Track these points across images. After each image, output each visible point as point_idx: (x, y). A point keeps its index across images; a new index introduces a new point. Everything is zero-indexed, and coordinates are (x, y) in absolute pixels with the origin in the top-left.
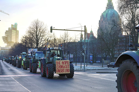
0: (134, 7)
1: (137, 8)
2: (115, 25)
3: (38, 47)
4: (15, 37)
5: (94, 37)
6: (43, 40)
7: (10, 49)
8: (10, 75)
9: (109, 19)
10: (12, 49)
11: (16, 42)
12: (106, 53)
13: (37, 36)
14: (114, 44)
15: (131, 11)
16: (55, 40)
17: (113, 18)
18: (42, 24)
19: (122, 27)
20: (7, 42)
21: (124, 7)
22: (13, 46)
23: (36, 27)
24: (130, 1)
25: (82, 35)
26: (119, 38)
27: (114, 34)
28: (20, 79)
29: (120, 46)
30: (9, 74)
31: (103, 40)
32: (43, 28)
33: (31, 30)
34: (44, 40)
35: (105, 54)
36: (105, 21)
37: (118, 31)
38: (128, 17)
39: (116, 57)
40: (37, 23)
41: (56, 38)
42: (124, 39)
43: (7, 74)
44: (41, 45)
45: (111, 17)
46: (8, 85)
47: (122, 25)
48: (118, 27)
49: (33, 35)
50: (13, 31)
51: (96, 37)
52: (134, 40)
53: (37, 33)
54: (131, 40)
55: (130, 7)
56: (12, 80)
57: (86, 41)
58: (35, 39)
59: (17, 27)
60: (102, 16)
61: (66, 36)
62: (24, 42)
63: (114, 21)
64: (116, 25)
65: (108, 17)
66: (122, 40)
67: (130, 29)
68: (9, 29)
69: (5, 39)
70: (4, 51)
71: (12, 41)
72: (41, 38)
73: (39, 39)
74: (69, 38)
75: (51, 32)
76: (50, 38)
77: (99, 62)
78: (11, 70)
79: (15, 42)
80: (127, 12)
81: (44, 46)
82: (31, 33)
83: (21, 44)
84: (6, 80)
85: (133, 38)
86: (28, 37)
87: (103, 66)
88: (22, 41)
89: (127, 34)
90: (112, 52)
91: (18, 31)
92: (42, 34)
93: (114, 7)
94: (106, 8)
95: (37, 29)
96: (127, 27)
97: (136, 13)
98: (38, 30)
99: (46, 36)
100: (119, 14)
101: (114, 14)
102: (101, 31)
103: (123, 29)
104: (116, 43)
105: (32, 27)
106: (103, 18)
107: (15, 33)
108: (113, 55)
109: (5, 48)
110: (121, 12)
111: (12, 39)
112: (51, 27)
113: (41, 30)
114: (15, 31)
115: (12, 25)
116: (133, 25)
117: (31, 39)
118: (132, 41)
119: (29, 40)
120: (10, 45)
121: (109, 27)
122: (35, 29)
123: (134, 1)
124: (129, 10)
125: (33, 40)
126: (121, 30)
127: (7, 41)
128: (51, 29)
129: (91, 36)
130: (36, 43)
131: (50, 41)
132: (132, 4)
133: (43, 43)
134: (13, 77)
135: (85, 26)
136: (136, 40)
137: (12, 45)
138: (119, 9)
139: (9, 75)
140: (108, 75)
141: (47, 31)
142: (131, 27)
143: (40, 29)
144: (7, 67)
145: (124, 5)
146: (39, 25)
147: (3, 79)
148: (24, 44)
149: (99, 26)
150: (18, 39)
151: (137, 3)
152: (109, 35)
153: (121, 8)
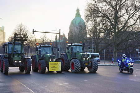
1: (99, 17)
2: (82, 30)
4: (2, 37)
5: (65, 38)
15: (94, 19)
16: (35, 40)
17: (80, 24)
18: (25, 27)
21: (89, 16)
22: (1, 44)
23: (20, 29)
24: (93, 12)
25: (56, 37)
26: (85, 40)
27: (81, 36)
32: (26, 30)
33: (16, 32)
36: (74, 26)
37: (84, 34)
38: (92, 24)
40: (21, 27)
41: (37, 39)
42: (89, 40)
45: (79, 23)
47: (87, 30)
48: (84, 31)
54: (93, 41)
55: (93, 16)
59: (4, 29)
60: (72, 23)
61: (45, 37)
63: (81, 26)
65: (76, 23)
66: (87, 41)
67: (93, 33)
71: (0, 40)
74: (47, 39)
75: (33, 33)
79: (2, 41)
85: (95, 39)
88: (9, 40)
89: (91, 36)
93: (81, 16)
94: (75, 16)
96: (91, 31)
97: (97, 21)
98: (22, 32)
100: (85, 21)
101: (81, 21)
102: (71, 34)
105: (17, 29)
106: (73, 24)
107: (3, 34)
112: (33, 30)
116: (95, 30)
121: (77, 31)
122: (19, 31)
126: (86, 34)
128: (33, 32)
129: (63, 37)
131: (31, 41)
132: (95, 14)
135: (60, 30)
136: (97, 41)
138: (85, 17)
141: (30, 33)
143: (23, 31)
146: (23, 28)
149: (70, 29)
150: (5, 39)
151: (98, 13)
152: (77, 37)
153: (87, 16)
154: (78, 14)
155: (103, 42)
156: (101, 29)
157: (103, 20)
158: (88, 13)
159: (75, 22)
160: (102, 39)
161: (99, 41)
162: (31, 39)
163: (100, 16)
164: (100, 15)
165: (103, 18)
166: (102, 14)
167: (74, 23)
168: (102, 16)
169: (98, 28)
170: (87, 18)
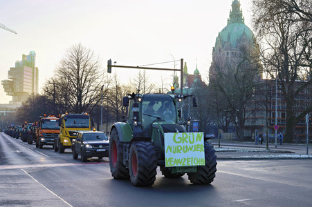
0: (286, 19)
1: (293, 22)
2: (245, 58)
3: (81, 103)
4: (30, 81)
5: (201, 84)
6: (91, 88)
7: (19, 109)
8: (19, 166)
9: (234, 44)
10: (25, 108)
11: (33, 93)
12: (227, 117)
13: (78, 79)
14: (244, 98)
15: (280, 28)
16: (118, 88)
17: (242, 44)
18: (91, 54)
19: (262, 63)
20: (13, 93)
21: (265, 20)
22: (27, 102)
23: (77, 60)
24: (278, 8)
25: (175, 79)
26: (255, 86)
27: (244, 76)
28: (41, 174)
29: (256, 102)
30: (18, 163)
31: (222, 90)
32: (92, 62)
33: (66, 67)
34: (94, 88)
35: (226, 120)
36: (226, 50)
37: (253, 70)
38: (274, 41)
39: (248, 125)
40: (79, 53)
41: (120, 86)
43: (12, 162)
44: (87, 100)
45: (238, 41)
46: (13, 187)
47: (261, 58)
48: (252, 61)
49: (69, 78)
50: (26, 68)
51: (207, 82)
52: (287, 90)
53: (78, 73)
54: (279, 89)
55: (278, 20)
56: (24, 177)
57: (184, 92)
58: (75, 86)
59: (34, 60)
60: (221, 41)
61: (142, 80)
62: (50, 94)
63: (243, 49)
64: (248, 57)
65: (231, 41)
66: (261, 89)
67: (278, 67)
68: (17, 64)
69: (9, 86)
70: (6, 113)
71: (25, 90)
72: (87, 84)
73: (83, 87)
74: (148, 85)
75: (109, 71)
76: (107, 84)
77: (213, 135)
78: (22, 155)
79: (30, 92)
80: (272, 29)
81: (95, 102)
82: (65, 73)
83: (43, 98)
84: (10, 176)
85: (283, 85)
86: (60, 81)
87: (219, 145)
88: (47, 90)
89: (272, 76)
90: (239, 115)
91: (37, 68)
92: (89, 77)
93: (243, 19)
94: (228, 20)
95: (78, 66)
96: (270, 63)
97: (290, 34)
98: (81, 67)
99: (98, 80)
100: (256, 34)
101: (244, 33)
102: (216, 70)
103: (264, 67)
104: (248, 97)
105: (68, 60)
106: (222, 43)
107: (31, 74)
108: (242, 121)
109: (9, 107)
110: (258, 30)
111: (24, 86)
112: (110, 62)
113: (88, 68)
114: (31, 69)
115: (24, 56)
116: (283, 58)
117: (65, 88)
118: (280, 91)
119: (62, 89)
120: (19, 100)
121: (234, 61)
122: (74, 65)
123: (285, 7)
124: (276, 27)
125: (70, 90)
126: (258, 69)
127: (12, 91)
128: (110, 66)
129: (195, 80)
130: (77, 95)
131: (106, 91)
132: (281, 15)
133: (92, 96)
134: (25, 169)
135: (182, 60)
136: (289, 89)
137: (24, 99)
138: (254, 24)
139: (16, 164)
140: (231, 164)
141: (102, 70)
142: (279, 63)
143: (85, 66)
144: (12, 146)
145: (265, 15)
146: (84, 55)
147: (4, 173)
148: (51, 97)
149: (213, 58)
150: (37, 86)
151: (291, 11)
152: (234, 79)
153: (258, 21)
154: (236, 15)
155: (306, 91)
156: (300, 54)
157: (307, 31)
158: (263, 11)
159: (229, 38)
160: (303, 85)
161: (296, 90)
162: (106, 85)
163: (297, 20)
164: (295, 16)
165: (306, 24)
166: (301, 13)
167: (225, 39)
168: (302, 19)
169: (291, 52)
170: (260, 25)
